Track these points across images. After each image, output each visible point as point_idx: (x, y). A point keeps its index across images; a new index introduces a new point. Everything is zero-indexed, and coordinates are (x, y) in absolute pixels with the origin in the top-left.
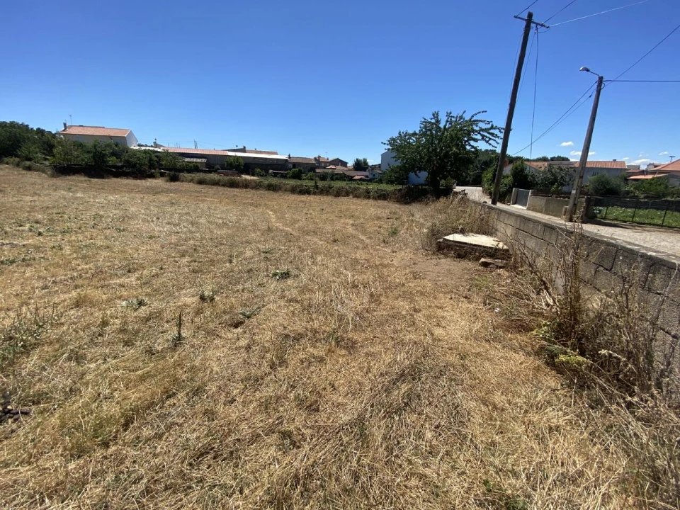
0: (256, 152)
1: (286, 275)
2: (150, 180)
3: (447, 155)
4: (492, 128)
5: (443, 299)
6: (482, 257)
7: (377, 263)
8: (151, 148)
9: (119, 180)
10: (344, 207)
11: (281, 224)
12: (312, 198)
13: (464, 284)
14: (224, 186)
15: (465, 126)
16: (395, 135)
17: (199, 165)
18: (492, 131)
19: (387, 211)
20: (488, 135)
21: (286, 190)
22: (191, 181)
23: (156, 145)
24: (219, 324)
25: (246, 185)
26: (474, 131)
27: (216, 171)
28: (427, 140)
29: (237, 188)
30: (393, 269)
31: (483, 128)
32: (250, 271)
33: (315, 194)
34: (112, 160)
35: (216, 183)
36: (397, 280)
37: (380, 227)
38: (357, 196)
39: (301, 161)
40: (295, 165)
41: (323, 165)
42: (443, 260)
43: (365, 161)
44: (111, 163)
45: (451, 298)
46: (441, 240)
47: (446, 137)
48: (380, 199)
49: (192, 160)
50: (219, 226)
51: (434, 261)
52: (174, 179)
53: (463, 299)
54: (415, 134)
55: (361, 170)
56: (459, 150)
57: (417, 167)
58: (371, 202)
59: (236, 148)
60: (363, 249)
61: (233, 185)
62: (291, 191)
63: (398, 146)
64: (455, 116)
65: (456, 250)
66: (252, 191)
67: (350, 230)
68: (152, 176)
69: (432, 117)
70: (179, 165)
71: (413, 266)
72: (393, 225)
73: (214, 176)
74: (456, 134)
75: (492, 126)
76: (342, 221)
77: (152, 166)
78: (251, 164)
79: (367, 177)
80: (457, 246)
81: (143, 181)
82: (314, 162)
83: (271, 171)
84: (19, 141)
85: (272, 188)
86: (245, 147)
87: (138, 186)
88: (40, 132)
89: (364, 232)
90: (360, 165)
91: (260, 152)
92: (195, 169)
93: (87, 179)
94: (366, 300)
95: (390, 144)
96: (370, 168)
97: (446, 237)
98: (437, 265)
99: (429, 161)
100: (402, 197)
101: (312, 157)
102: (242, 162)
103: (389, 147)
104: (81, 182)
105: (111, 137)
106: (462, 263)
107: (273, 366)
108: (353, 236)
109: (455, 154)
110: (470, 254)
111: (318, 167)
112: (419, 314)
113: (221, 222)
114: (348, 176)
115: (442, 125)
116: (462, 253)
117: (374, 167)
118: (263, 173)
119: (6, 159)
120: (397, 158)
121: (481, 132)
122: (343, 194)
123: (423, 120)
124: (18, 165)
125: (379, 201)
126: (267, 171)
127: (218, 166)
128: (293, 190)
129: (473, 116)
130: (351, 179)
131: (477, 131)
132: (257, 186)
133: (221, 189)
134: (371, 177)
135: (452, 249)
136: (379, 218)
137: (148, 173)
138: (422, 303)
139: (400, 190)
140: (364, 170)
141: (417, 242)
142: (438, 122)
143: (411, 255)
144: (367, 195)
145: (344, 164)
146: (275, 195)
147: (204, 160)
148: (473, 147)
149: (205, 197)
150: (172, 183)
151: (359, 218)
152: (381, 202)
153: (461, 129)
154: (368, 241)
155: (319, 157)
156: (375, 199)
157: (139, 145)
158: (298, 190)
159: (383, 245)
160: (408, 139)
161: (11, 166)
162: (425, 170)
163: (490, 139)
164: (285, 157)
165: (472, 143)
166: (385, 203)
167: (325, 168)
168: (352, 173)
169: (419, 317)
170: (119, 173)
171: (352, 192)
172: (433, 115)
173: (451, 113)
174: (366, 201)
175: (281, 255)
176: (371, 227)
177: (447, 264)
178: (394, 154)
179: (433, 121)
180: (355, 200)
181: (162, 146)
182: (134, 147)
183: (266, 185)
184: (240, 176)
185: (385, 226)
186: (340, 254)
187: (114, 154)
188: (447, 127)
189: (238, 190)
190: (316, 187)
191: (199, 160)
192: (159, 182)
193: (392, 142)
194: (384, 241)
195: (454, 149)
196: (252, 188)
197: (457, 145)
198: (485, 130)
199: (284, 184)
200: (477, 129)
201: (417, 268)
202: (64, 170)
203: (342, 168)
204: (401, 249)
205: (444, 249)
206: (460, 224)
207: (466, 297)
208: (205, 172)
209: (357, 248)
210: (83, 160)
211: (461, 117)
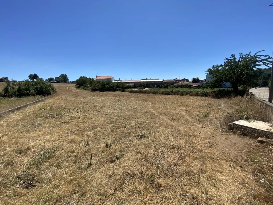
0: (151, 79)
1: (143, 137)
2: (116, 92)
3: (241, 74)
4: (269, 58)
5: (225, 166)
6: (260, 136)
7: (191, 134)
8: (118, 81)
9: (108, 92)
10: (184, 101)
11: (152, 109)
12: (170, 96)
13: (243, 155)
14: (138, 93)
15: (251, 59)
16: (211, 67)
17: (132, 86)
18: (269, 60)
19: (206, 103)
20: (267, 62)
21: (160, 94)
22: (128, 92)
23: (120, 80)
24: (106, 160)
25: (145, 92)
26: (257, 61)
27: (136, 88)
28: (229, 68)
29: (142, 93)
30: (199, 139)
31: (263, 59)
32: (130, 133)
33: (172, 94)
34: (107, 86)
35: (135, 92)
36: (199, 147)
37: (199, 112)
38: (192, 95)
39: (168, 81)
40: (165, 83)
41: (178, 82)
42: (232, 136)
43: (198, 79)
44: (106, 87)
45: (230, 166)
46: (231, 124)
47: (240, 65)
48: (204, 96)
49: (129, 84)
50: (129, 110)
51: (226, 136)
52: (123, 91)
53: (238, 168)
54: (221, 66)
55: (195, 83)
56: (249, 71)
57: (224, 81)
58: (199, 98)
59: (144, 79)
60: (186, 125)
61: (141, 92)
62: (161, 94)
63: (213, 72)
64: (245, 55)
65: (241, 131)
66: (147, 94)
67: (183, 113)
68: (117, 90)
69: (231, 57)
70: (125, 86)
71: (212, 138)
72: (208, 111)
73: (136, 89)
74: (246, 63)
75: (269, 57)
76: (180, 108)
77: (117, 87)
78: (149, 84)
79: (199, 85)
80: (242, 128)
81: (114, 92)
82: (173, 81)
83: (156, 86)
84: (84, 82)
85: (155, 93)
86: (147, 78)
87: (112, 94)
88: (90, 79)
89: (190, 114)
90: (195, 81)
91: (152, 79)
92: (130, 87)
93: (99, 92)
94: (177, 157)
95: (208, 71)
96: (200, 81)
97: (234, 122)
98: (227, 139)
99: (231, 77)
100: (216, 95)
101: (173, 79)
102: (145, 83)
103: (208, 73)
104: (98, 93)
105: (107, 79)
106: (245, 139)
107: (115, 190)
108: (183, 117)
109: (246, 73)
110: (251, 134)
111: (175, 83)
112: (204, 175)
113: (130, 108)
114: (189, 86)
115: (237, 60)
116: (246, 133)
117: (202, 81)
118: (153, 87)
119: (81, 87)
120: (212, 77)
121: (262, 61)
122: (185, 94)
123: (226, 59)
124: (83, 89)
125: (203, 97)
126: (154, 86)
127: (137, 86)
128: (163, 93)
129: (256, 54)
130: (191, 87)
131: (259, 61)
132: (149, 92)
133: (137, 94)
134: (201, 85)
135: (238, 129)
136: (200, 107)
137: (116, 90)
138: (209, 166)
139: (215, 92)
140: (197, 82)
141: (218, 122)
142: (235, 58)
143: (212, 131)
144: (197, 94)
145: (188, 80)
146: (155, 96)
147: (133, 84)
148: (258, 68)
149: (130, 97)
150: (122, 93)
151: (190, 106)
152: (204, 98)
153: (249, 61)
154: (190, 120)
155: (176, 79)
156: (201, 96)
157: (115, 81)
158: (165, 93)
159: (198, 122)
160: (218, 68)
161: (82, 89)
162: (229, 82)
163: (268, 64)
164: (161, 80)
165: (257, 67)
166: (207, 98)
167: (179, 83)
168: (191, 84)
169: (203, 177)
170: (108, 90)
171: (189, 93)
172: (232, 56)
173: (242, 54)
174: (196, 97)
175: (145, 126)
176: (195, 112)
177: (235, 138)
178: (211, 75)
179: (232, 58)
180: (191, 97)
181: (121, 80)
182: (113, 81)
183: (152, 92)
184: (145, 89)
185: (203, 111)
186: (172, 127)
187: (107, 84)
188: (240, 60)
189: (142, 94)
190: (172, 91)
191: (132, 84)
192: (118, 92)
193: (209, 70)
194: (199, 121)
195: (246, 71)
196: (147, 93)
197: (247, 69)
198: (265, 60)
199: (159, 91)
200: (260, 59)
201: (213, 140)
202: (94, 90)
203: (187, 82)
204: (207, 126)
205: (233, 129)
206: (245, 114)
207: (241, 167)
208: (133, 88)
209: (183, 124)
210: (99, 86)
211: (249, 55)
